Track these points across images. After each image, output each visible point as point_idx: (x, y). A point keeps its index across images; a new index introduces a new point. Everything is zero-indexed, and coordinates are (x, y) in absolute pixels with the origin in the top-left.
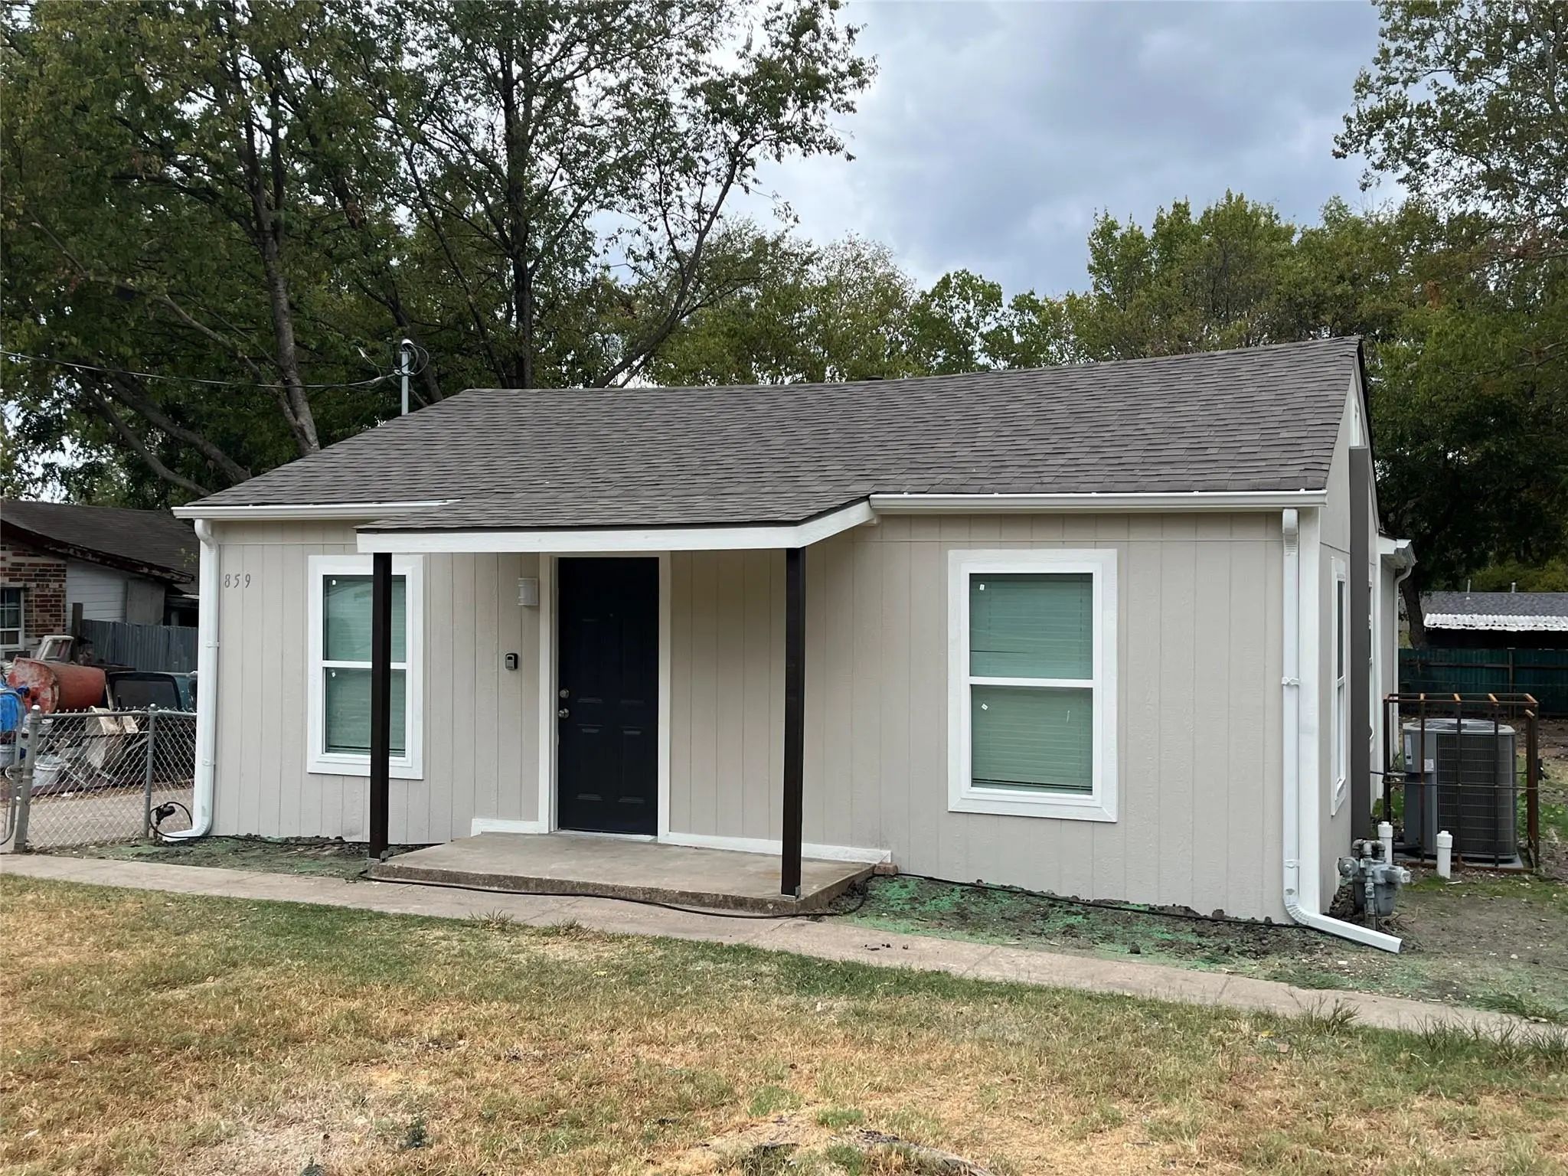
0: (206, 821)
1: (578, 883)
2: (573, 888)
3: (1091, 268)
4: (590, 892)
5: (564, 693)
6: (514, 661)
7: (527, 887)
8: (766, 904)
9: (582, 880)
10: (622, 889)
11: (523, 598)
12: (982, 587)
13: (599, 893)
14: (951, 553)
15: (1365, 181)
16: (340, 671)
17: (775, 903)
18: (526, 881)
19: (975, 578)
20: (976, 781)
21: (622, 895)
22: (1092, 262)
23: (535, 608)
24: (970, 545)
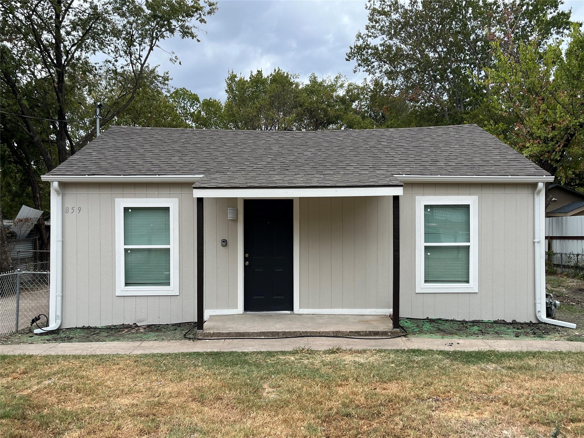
0: (59, 322)
1: (303, 332)
2: (300, 334)
3: (226, 91)
4: (308, 335)
5: (247, 255)
6: (225, 243)
7: (278, 335)
8: (387, 333)
9: (304, 330)
10: (323, 332)
11: (230, 216)
12: (429, 210)
13: (313, 335)
14: (417, 197)
15: (355, 70)
16: (132, 250)
17: (391, 332)
18: (277, 333)
19: (426, 207)
20: (426, 281)
21: (324, 335)
22: (227, 88)
23: (235, 220)
24: (424, 195)
